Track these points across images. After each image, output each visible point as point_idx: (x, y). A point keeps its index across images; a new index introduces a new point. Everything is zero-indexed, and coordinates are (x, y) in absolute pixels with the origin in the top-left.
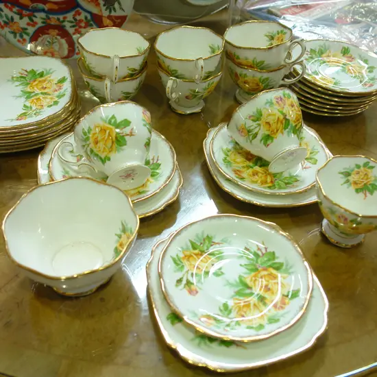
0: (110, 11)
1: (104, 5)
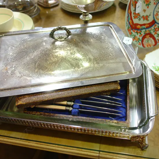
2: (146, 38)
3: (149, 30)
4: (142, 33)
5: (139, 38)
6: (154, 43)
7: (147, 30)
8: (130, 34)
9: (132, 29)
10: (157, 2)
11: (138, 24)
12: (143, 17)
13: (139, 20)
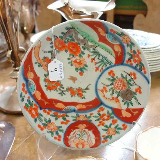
0: (128, 105)
1: (123, 101)
2: (78, 128)
3: (86, 116)
4: (67, 118)
5: (60, 127)
6: (94, 142)
7: (80, 114)
8: (33, 116)
9: (41, 109)
10: (104, 68)
11: (57, 101)
12: (70, 89)
13: (59, 93)
